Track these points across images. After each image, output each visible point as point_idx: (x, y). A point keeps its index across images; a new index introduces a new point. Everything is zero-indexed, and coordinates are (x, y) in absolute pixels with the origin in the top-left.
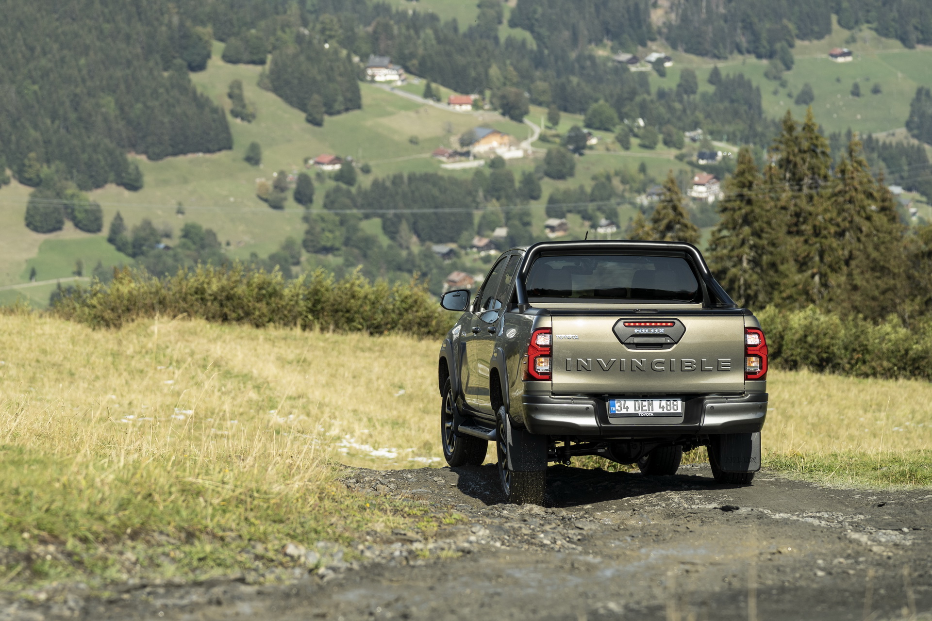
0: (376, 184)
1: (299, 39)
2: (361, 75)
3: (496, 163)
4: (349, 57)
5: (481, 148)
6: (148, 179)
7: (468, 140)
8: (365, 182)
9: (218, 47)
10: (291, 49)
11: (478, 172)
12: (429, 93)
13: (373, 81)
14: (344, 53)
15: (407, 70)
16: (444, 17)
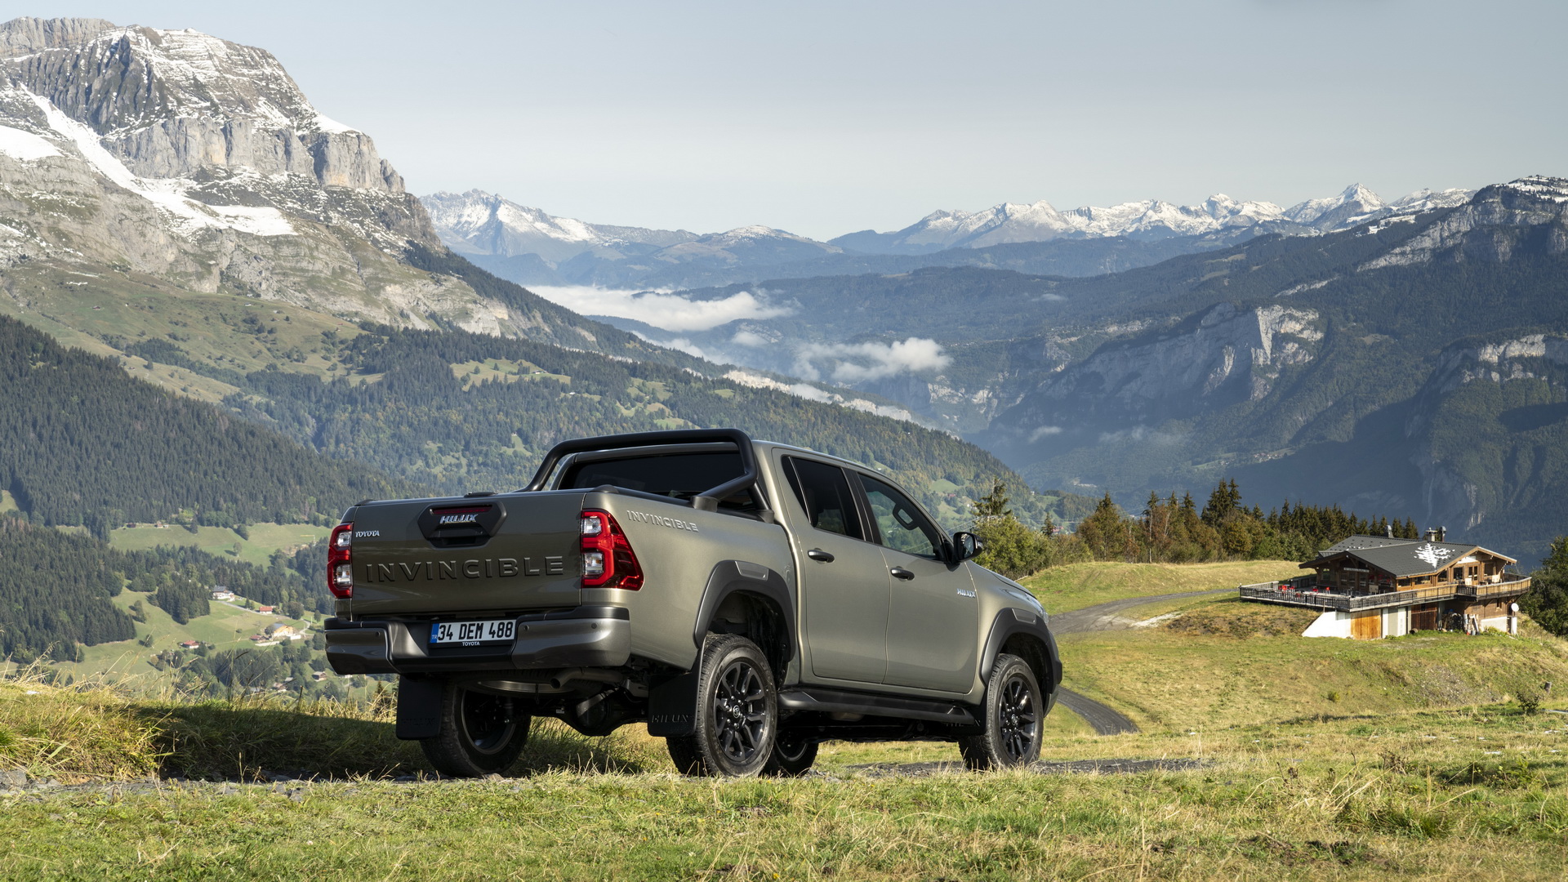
0: (218, 655)
1: (174, 577)
2: (210, 596)
3: (285, 643)
4: (202, 587)
5: (276, 634)
6: (87, 656)
7: (269, 632)
8: (213, 654)
9: (127, 582)
10: (169, 582)
11: (276, 648)
12: (247, 605)
13: (216, 599)
14: (199, 585)
15: (236, 593)
16: (255, 564)
